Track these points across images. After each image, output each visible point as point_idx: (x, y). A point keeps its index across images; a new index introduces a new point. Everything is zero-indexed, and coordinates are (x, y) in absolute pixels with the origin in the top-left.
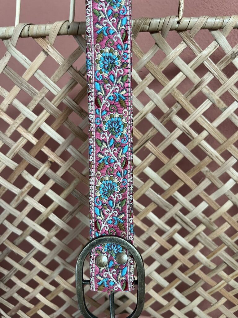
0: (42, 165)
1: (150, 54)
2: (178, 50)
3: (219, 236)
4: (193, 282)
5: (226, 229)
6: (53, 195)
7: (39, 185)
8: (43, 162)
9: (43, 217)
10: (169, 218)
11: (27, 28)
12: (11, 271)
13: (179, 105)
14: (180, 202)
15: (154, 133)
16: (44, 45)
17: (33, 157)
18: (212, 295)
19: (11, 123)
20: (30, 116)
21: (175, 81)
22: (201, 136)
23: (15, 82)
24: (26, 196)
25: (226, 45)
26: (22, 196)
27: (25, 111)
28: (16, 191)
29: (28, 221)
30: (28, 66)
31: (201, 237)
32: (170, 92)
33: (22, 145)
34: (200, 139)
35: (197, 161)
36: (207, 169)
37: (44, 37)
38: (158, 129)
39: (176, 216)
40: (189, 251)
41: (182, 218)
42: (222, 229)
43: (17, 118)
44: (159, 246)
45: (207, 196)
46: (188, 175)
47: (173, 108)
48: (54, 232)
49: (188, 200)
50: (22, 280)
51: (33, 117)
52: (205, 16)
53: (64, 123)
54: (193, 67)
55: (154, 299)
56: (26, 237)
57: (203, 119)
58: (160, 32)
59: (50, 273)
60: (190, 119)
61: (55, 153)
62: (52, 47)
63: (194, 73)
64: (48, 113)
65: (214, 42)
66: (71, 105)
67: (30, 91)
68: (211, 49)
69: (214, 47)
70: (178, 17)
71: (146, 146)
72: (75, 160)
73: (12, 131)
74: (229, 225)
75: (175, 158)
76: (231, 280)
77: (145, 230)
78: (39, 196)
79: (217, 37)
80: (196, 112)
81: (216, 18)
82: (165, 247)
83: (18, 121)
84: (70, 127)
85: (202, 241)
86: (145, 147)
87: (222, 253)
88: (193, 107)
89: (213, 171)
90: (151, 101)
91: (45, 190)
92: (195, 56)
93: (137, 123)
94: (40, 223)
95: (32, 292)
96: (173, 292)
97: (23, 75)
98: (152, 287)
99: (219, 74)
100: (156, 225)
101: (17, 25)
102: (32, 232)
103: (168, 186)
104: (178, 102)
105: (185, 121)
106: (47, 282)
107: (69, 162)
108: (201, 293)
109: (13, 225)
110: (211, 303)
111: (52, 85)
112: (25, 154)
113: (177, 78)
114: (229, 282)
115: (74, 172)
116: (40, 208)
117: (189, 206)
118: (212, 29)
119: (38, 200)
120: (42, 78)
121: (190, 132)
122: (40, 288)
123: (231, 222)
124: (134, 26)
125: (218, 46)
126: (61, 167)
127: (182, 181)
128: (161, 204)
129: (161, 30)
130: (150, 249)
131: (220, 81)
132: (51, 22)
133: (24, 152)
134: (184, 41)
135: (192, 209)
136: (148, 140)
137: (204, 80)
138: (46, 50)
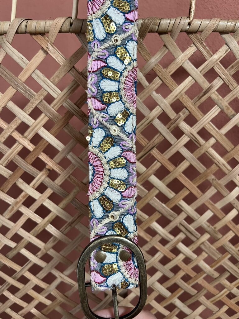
0: (38, 174)
1: (159, 56)
2: (187, 53)
3: (223, 245)
4: (196, 292)
5: (230, 237)
6: (51, 205)
7: (36, 195)
8: (41, 170)
9: (39, 228)
10: (173, 227)
11: (24, 23)
12: (3, 286)
13: (187, 111)
14: (185, 211)
15: (160, 139)
16: (44, 43)
17: (29, 165)
18: (214, 304)
19: (5, 128)
20: (27, 120)
21: (184, 86)
22: (209, 144)
23: (10, 83)
24: (21, 206)
25: (237, 50)
26: (16, 206)
27: (21, 115)
28: (10, 201)
29: (23, 233)
30: (25, 65)
31: (205, 246)
32: (178, 97)
33: (17, 151)
34: (208, 146)
35: (204, 169)
36: (213, 177)
37: (43, 34)
38: (164, 136)
39: (180, 225)
40: (193, 260)
41: (186, 227)
42: (227, 237)
43: (12, 123)
44: (162, 256)
45: (212, 205)
46: (194, 183)
47: (181, 113)
48: (50, 243)
49: (193, 209)
50: (16, 294)
51: (29, 121)
52: (217, 19)
53: (64, 129)
54: (202, 72)
55: (156, 310)
56: (20, 250)
57: (211, 125)
58: (170, 33)
59: (46, 287)
60: (198, 126)
61: (53, 160)
62: (52, 45)
63: (203, 77)
64: (46, 117)
65: (226, 46)
66: (72, 109)
67: (27, 92)
68: (221, 53)
69: (224, 52)
70: (189, 18)
71: (152, 153)
72: (75, 168)
73: (6, 136)
74: (233, 233)
75: (181, 166)
76: (233, 288)
77: (148, 240)
78: (35, 206)
79: (228, 40)
80: (204, 119)
81: (228, 21)
82: (168, 256)
83: (13, 126)
84: (70, 132)
85: (206, 250)
86: (150, 154)
87: (226, 262)
88: (201, 113)
89: (219, 179)
90: (158, 106)
91: (42, 199)
92: (205, 60)
93: (143, 128)
94: (36, 234)
95: (26, 307)
96: (175, 302)
97: (19, 76)
98: (154, 298)
99: (228, 79)
100: (160, 235)
101: (13, 20)
102: (26, 244)
103: (173, 194)
104: (186, 107)
105: (193, 127)
106: (43, 296)
107: (70, 171)
108: (203, 301)
109: (6, 238)
110: (213, 312)
111: (51, 86)
112: (20, 161)
113: (186, 83)
114: (231, 290)
115: (74, 181)
116: (37, 218)
117: (194, 214)
118: (223, 32)
119: (34, 211)
120: (40, 78)
121: (198, 139)
122: (35, 303)
123: (236, 230)
124: (143, 26)
125: (229, 50)
126: (60, 175)
127: (187, 190)
128: (165, 213)
129: (171, 31)
130: (153, 259)
131: (229, 86)
132: (52, 18)
133: (19, 159)
134: (194, 44)
135: (197, 218)
136: (154, 147)
137: (213, 86)
138: (45, 49)
